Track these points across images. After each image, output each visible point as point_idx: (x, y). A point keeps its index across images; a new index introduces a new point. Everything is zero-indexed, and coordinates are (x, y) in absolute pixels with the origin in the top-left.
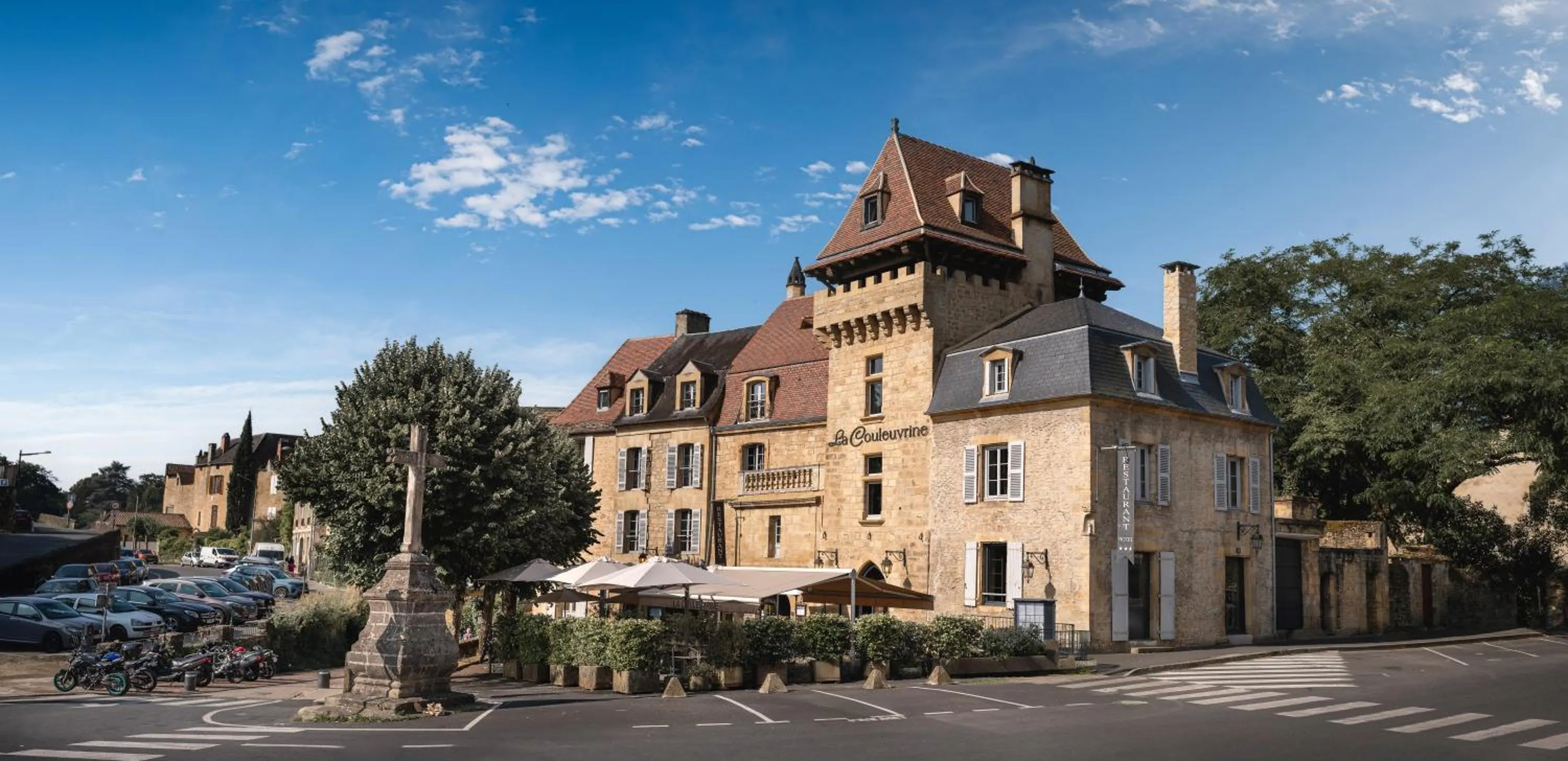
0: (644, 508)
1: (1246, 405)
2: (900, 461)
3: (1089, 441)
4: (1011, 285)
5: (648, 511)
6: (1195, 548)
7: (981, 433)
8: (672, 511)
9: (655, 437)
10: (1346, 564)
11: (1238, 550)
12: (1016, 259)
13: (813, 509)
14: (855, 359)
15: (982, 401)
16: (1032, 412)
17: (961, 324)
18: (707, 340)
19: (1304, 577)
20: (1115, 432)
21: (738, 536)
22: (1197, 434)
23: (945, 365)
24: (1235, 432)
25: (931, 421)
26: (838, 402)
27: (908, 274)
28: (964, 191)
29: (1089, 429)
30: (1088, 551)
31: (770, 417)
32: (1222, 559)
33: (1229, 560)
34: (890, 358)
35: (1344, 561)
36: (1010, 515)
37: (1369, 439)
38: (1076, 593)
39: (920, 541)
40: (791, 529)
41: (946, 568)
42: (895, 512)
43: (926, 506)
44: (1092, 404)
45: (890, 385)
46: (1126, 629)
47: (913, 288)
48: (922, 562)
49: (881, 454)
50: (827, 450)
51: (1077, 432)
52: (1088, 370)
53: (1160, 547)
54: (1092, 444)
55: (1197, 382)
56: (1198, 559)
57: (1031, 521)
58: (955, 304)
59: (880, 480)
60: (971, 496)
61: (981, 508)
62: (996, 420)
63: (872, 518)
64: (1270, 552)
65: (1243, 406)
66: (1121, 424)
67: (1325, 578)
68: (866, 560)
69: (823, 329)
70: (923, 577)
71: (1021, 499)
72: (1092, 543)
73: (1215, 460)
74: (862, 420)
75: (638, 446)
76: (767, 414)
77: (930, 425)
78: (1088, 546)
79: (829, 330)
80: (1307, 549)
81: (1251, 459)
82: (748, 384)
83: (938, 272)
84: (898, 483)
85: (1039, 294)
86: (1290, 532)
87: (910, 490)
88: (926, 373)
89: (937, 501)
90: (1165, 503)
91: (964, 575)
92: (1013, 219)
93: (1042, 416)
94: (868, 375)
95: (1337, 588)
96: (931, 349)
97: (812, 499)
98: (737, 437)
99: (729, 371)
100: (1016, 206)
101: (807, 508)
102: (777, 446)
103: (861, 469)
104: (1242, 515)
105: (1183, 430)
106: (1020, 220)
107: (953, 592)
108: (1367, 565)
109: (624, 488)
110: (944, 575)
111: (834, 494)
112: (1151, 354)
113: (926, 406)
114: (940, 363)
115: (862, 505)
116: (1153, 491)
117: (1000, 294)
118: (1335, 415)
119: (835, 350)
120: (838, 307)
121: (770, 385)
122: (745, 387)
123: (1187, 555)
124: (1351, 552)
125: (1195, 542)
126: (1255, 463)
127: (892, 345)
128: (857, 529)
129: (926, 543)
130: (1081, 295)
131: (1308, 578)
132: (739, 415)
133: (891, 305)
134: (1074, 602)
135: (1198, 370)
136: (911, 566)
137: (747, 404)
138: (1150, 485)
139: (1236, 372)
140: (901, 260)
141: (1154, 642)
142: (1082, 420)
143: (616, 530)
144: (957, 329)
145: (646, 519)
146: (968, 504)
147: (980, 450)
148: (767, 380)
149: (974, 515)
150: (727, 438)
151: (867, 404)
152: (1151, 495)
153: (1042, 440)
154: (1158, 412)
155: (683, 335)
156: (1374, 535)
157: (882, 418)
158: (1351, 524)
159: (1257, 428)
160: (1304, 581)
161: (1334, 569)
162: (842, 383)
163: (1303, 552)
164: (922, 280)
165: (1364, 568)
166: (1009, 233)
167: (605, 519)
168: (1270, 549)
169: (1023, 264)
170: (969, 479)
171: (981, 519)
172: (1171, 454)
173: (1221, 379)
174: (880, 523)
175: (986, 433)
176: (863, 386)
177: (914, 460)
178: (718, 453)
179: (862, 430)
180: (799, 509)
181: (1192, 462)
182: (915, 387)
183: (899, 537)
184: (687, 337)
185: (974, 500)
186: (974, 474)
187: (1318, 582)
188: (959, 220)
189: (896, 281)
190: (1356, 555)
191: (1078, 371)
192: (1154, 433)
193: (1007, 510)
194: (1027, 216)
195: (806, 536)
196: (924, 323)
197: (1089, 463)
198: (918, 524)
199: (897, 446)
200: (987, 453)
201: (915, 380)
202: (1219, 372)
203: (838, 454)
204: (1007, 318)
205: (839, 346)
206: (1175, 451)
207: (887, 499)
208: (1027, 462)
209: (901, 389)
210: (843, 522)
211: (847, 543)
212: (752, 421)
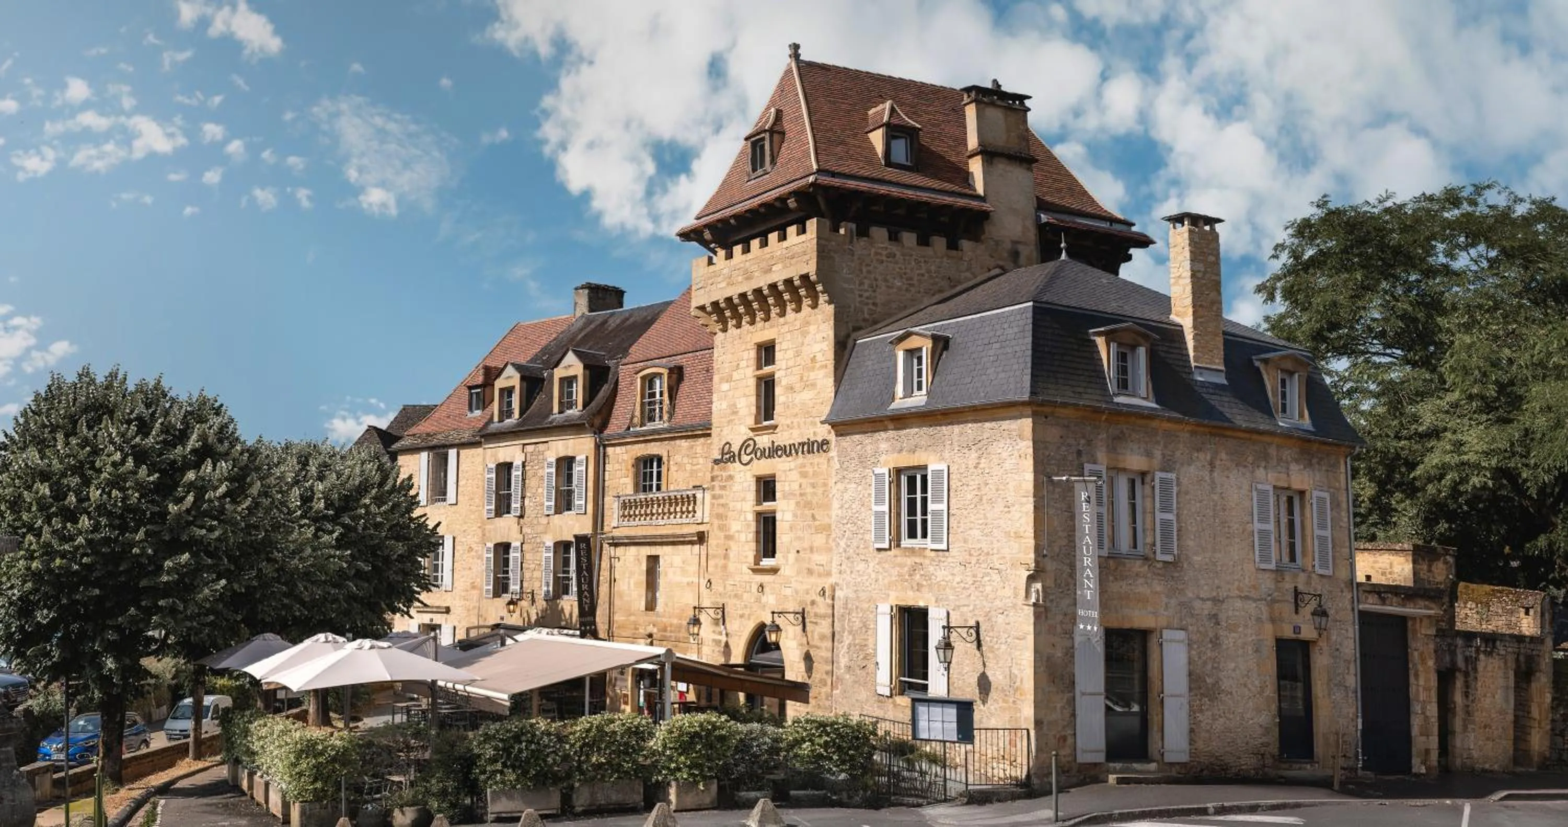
0: (516, 540)
1: (1306, 413)
2: (795, 486)
3: (1031, 468)
4: (965, 244)
5: (522, 544)
6: (1224, 624)
7: (893, 451)
8: (550, 544)
9: (529, 449)
10: (1482, 656)
11: (1297, 629)
12: (971, 210)
13: (697, 547)
14: (744, 347)
15: (893, 406)
16: (959, 423)
17: (880, 298)
18: (611, 321)
19: (1412, 673)
20: (1079, 453)
21: (612, 581)
22: (1223, 456)
23: (854, 354)
24: (1287, 454)
25: (833, 432)
26: (724, 405)
27: (798, 234)
28: (888, 125)
29: (1031, 450)
30: (1031, 629)
31: (669, 421)
32: (1270, 643)
33: (1282, 645)
34: (784, 346)
35: (1478, 650)
36: (931, 569)
37: (1527, 465)
38: (1017, 689)
39: (822, 599)
40: (670, 575)
41: (854, 639)
42: (792, 556)
43: (830, 550)
44: (1034, 415)
45: (784, 382)
46: (1102, 744)
47: (805, 253)
48: (824, 627)
49: (774, 476)
50: (713, 469)
51: (1016, 454)
52: (1029, 365)
53: (1163, 622)
54: (1036, 472)
55: (1222, 380)
56: (1229, 640)
57: (958, 579)
58: (869, 272)
59: (774, 512)
60: (882, 539)
61: (896, 556)
62: (913, 433)
63: (767, 562)
64: (1351, 635)
65: (1301, 415)
66: (1089, 442)
67: (1445, 678)
68: (758, 621)
69: (702, 308)
70: (827, 649)
71: (944, 547)
72: (1037, 616)
73: (1255, 494)
74: (752, 430)
75: (508, 460)
76: (666, 417)
77: (832, 437)
78: (1032, 620)
79: (709, 309)
80: (1415, 632)
81: (1316, 493)
82: (643, 378)
83: (842, 231)
84: (795, 515)
85: (1015, 256)
86: (1384, 604)
87: (809, 526)
88: (826, 366)
89: (842, 544)
90: (1169, 558)
91: (875, 650)
92: (971, 157)
93: (971, 429)
94: (759, 367)
95: (1466, 695)
96: (831, 333)
97: (692, 535)
98: (629, 447)
99: (624, 361)
100: (973, 142)
101: (689, 547)
102: (678, 458)
103: (751, 496)
104: (1302, 577)
105: (1199, 450)
106: (978, 159)
107: (863, 673)
108: (1517, 660)
109: (493, 515)
110: (852, 648)
111: (721, 528)
112: (1142, 341)
113: (826, 410)
114: (847, 352)
115: (753, 545)
116: (1149, 540)
117: (949, 257)
118: (1482, 427)
119: (720, 335)
120: (720, 279)
121: (669, 378)
122: (639, 380)
123: (1211, 634)
124: (1491, 639)
125: (1222, 616)
126: (1321, 500)
127: (786, 328)
128: (746, 578)
129: (829, 601)
130: (1064, 256)
131: (1417, 676)
132: (632, 418)
133: (778, 275)
134: (1014, 702)
135: (1227, 361)
136: (812, 632)
137: (642, 404)
138: (1144, 530)
139: (1289, 365)
140: (790, 218)
141: (1153, 766)
142: (1021, 437)
143: (484, 567)
144: (874, 304)
145: (519, 555)
146: (879, 550)
147: (893, 476)
148: (665, 372)
149: (887, 566)
150: (618, 449)
151: (758, 408)
152: (1145, 544)
153: (972, 463)
154: (1155, 424)
155: (583, 315)
156: (1532, 612)
157: (775, 427)
158: (1500, 592)
159: (1324, 447)
160: (1412, 679)
161: (1461, 663)
162: (729, 379)
163: (1410, 636)
164: (815, 241)
165: (1512, 664)
166: (966, 177)
167: (473, 553)
168: (1351, 630)
169: (985, 216)
170: (879, 515)
171: (895, 572)
172: (1178, 485)
173: (1265, 377)
174: (774, 571)
175: (901, 451)
176: (752, 382)
177: (813, 486)
178: (608, 467)
179: (751, 442)
180: (681, 547)
181: (1216, 497)
182: (813, 385)
183: (797, 592)
184: (588, 318)
185: (886, 546)
186: (885, 508)
187: (1434, 682)
188: (883, 162)
189: (785, 244)
190: (1498, 643)
191: (1015, 367)
192: (1149, 455)
193: (927, 562)
194: (988, 153)
195: (688, 584)
196: (823, 298)
197: (1031, 499)
198: (820, 575)
199: (792, 465)
200: (904, 480)
201: (812, 375)
202: (1262, 368)
203: (724, 474)
204: (959, 288)
205: (725, 330)
206: (1185, 481)
207: (783, 538)
208: (952, 494)
209: (797, 387)
210: (731, 567)
211: (736, 596)
212: (650, 426)
